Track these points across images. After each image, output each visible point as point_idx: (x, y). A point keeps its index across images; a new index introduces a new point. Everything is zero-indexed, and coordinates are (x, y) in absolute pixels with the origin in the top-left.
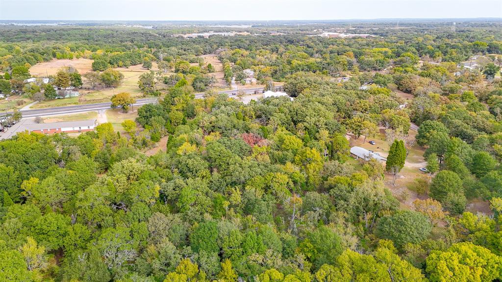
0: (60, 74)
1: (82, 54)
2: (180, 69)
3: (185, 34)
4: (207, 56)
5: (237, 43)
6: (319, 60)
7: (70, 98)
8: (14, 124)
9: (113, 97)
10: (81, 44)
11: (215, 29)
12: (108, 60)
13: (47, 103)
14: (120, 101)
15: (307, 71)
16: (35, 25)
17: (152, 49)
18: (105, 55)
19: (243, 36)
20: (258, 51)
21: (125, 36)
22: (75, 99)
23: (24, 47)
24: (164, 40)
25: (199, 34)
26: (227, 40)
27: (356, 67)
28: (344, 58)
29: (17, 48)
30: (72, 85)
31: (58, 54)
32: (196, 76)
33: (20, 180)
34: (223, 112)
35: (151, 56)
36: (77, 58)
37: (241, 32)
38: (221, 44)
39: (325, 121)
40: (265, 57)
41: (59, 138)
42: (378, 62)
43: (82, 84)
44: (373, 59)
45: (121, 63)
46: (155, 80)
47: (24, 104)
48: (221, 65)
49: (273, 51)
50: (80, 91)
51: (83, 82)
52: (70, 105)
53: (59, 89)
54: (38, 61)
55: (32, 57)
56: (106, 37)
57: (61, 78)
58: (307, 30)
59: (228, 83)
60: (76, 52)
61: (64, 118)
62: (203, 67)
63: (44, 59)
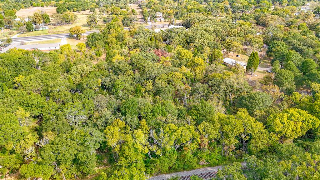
0: (35, 15)
1: (49, 3)
2: (114, 12)
4: (132, 5)
6: (205, 6)
7: (43, 30)
8: (7, 46)
9: (70, 29)
12: (67, 7)
13: (28, 34)
14: (75, 31)
15: (198, 12)
18: (64, 4)
22: (46, 31)
27: (230, 10)
28: (222, 5)
30: (43, 22)
31: (34, 3)
32: (124, 16)
34: (141, 37)
35: (95, 4)
36: (47, 6)
40: (170, 4)
41: (36, 53)
42: (245, 7)
43: (50, 22)
45: (75, 9)
46: (98, 19)
47: (13, 34)
48: (141, 10)
50: (49, 26)
51: (50, 20)
52: (43, 35)
53: (35, 25)
54: (21, 8)
55: (17, 5)
57: (36, 17)
59: (145, 21)
60: (46, 2)
61: (39, 42)
62: (129, 11)
63: (25, 6)
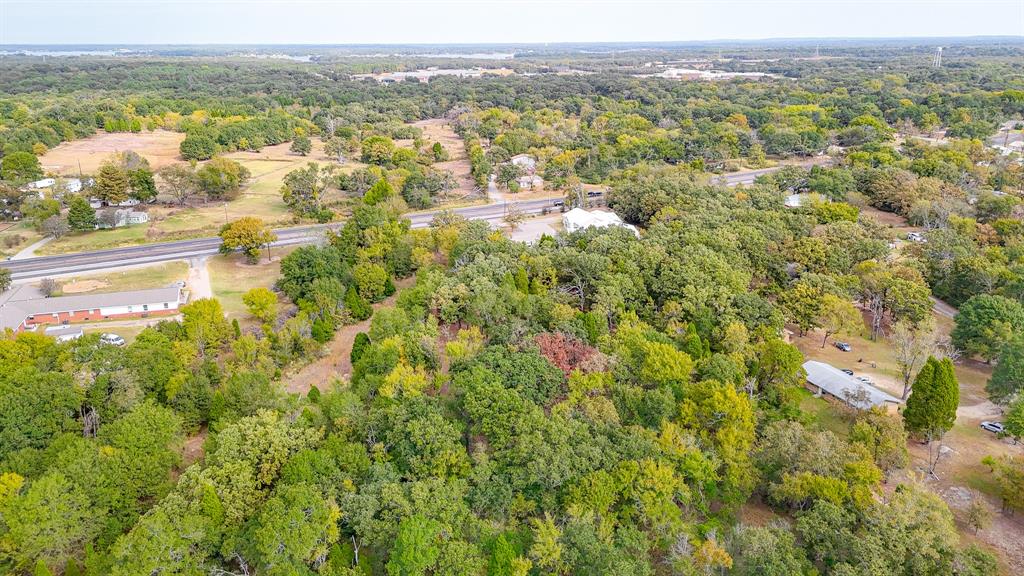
0: (107, 173)
2: (374, 154)
3: (378, 73)
5: (490, 93)
9: (225, 229)
10: (158, 99)
11: (440, 63)
12: (217, 133)
13: (73, 242)
14: (240, 237)
15: (655, 159)
17: (311, 107)
18: (208, 123)
19: (501, 79)
20: (538, 112)
21: (254, 79)
22: (140, 229)
23: (37, 106)
24: (336, 87)
25: (409, 74)
26: (468, 88)
27: (758, 148)
29: (22, 108)
32: (409, 174)
35: (309, 123)
36: (150, 129)
37: (494, 68)
38: (457, 97)
39: (733, 296)
40: (556, 125)
42: (805, 137)
43: (155, 194)
44: (791, 131)
45: (243, 141)
47: (22, 244)
48: (460, 144)
49: (569, 112)
50: (151, 210)
51: (157, 190)
53: (105, 205)
55: (51, 130)
56: (214, 80)
57: (107, 182)
58: (631, 64)
60: (148, 117)
62: (422, 149)
63: (77, 132)
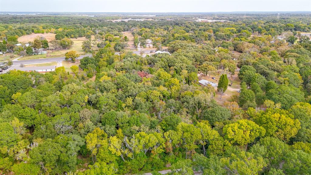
0: (35, 41)
1: (49, 31)
2: (108, 39)
3: (114, 20)
4: (126, 32)
5: (145, 25)
6: (191, 34)
7: (41, 54)
8: (8, 68)
9: (66, 53)
10: (49, 25)
11: (132, 17)
12: (65, 33)
13: (27, 57)
14: (70, 55)
15: (183, 40)
16: (22, 14)
17: (92, 28)
18: (63, 31)
19: (149, 21)
20: (156, 29)
21: (77, 21)
22: (44, 55)
23: (15, 27)
24: (100, 23)
25: (122, 20)
26: (138, 23)
27: (213, 38)
28: (207, 33)
29: (11, 27)
30: (43, 47)
31: (35, 30)
32: (116, 43)
33: (11, 94)
34: (128, 61)
35: (91, 32)
36: (47, 33)
37: (148, 19)
38: (134, 25)
39: (186, 65)
40: (160, 32)
41: (33, 74)
42: (227, 35)
43: (48, 47)
44: (224, 34)
45: (72, 36)
46: (92, 45)
47: (14, 58)
48: (133, 37)
49: (165, 30)
50: (47, 51)
51: (49, 46)
52: (41, 58)
53: (35, 49)
54: (23, 34)
55: (20, 32)
56: (65, 21)
57: (36, 43)
58: (189, 18)
59: (136, 47)
60: (46, 29)
61: (37, 65)
62: (121, 38)
63: (27, 33)
